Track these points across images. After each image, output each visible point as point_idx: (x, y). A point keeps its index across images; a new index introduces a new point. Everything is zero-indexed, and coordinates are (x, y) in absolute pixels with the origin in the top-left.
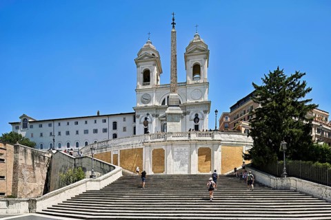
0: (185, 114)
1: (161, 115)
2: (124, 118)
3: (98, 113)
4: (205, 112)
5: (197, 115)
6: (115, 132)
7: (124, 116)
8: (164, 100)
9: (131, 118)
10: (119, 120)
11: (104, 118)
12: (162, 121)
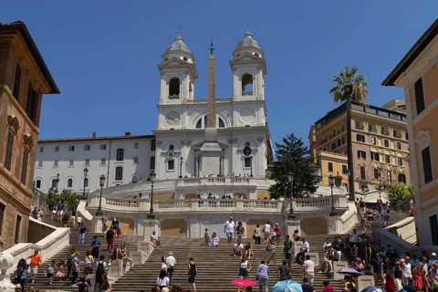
0: (231, 142)
1: (194, 143)
2: (136, 144)
3: (94, 134)
4: (260, 140)
5: (248, 144)
6: (119, 164)
7: (136, 141)
8: (200, 121)
9: (148, 144)
10: (128, 147)
11: (103, 143)
12: (196, 151)
